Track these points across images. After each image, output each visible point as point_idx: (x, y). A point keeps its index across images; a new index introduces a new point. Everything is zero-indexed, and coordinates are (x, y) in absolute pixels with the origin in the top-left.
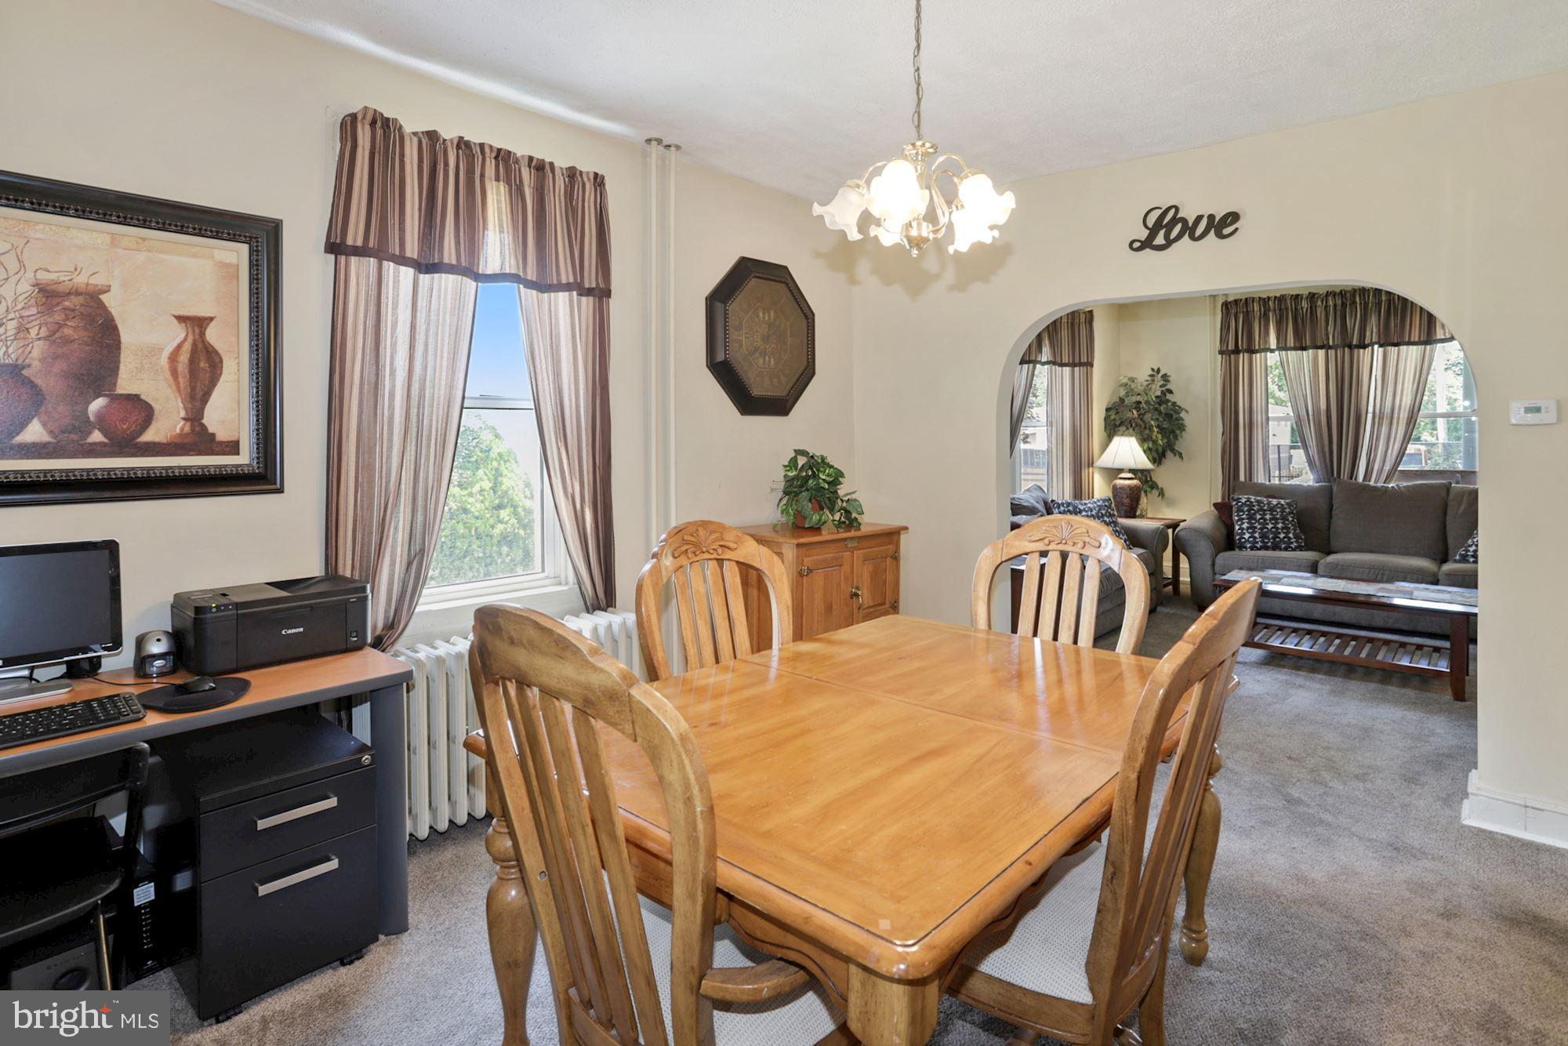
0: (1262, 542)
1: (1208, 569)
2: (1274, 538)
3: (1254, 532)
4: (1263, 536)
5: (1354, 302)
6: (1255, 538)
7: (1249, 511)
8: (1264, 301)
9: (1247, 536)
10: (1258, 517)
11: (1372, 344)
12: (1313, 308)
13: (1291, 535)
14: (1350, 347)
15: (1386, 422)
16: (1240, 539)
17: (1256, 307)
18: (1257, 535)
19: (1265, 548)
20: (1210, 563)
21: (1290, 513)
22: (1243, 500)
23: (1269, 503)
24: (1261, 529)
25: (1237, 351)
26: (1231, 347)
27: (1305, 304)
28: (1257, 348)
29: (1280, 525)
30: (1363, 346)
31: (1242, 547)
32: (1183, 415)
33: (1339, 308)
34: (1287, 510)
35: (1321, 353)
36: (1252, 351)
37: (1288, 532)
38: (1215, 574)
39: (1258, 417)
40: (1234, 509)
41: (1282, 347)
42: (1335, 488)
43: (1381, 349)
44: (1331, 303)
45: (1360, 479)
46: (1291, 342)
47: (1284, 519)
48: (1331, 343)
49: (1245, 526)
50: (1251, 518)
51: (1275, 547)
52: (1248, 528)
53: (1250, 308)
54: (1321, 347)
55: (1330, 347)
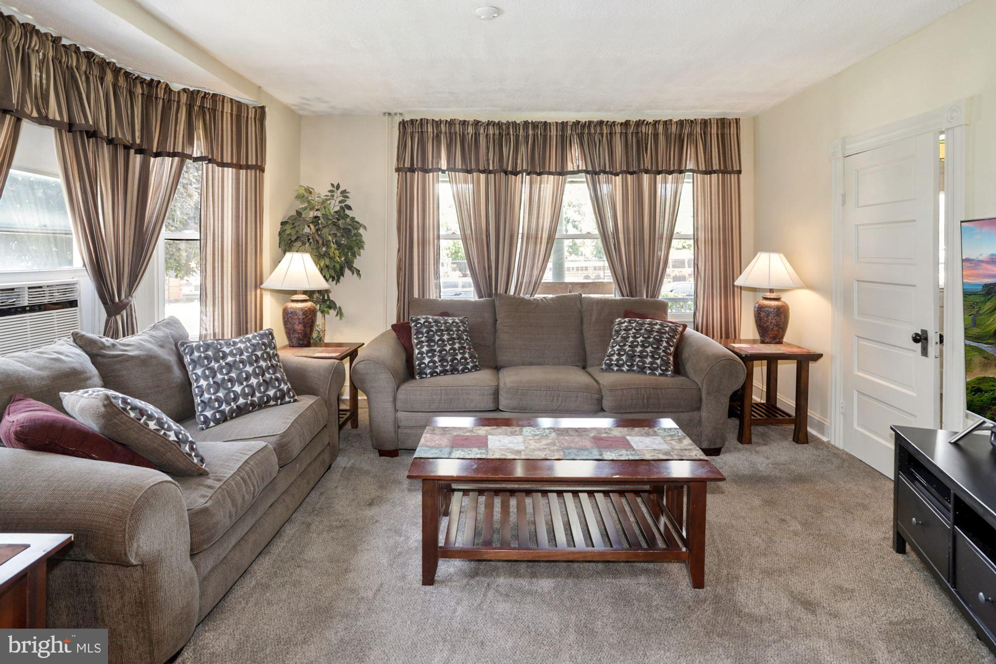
0: (442, 366)
1: (389, 406)
2: (452, 361)
3: (434, 356)
4: (442, 360)
5: (509, 134)
6: (434, 362)
7: (428, 332)
8: (437, 124)
9: (427, 360)
10: (437, 338)
11: (521, 172)
12: (477, 135)
13: (467, 355)
14: (506, 173)
15: (532, 241)
16: (419, 365)
17: (430, 130)
18: (436, 359)
19: (445, 372)
20: (391, 399)
21: (465, 331)
22: (422, 321)
23: (446, 323)
24: (440, 352)
25: (412, 170)
26: (407, 164)
27: (470, 130)
28: (430, 167)
29: (457, 346)
30: (516, 174)
31: (422, 373)
32: (361, 231)
33: (497, 137)
34: (462, 328)
35: (483, 176)
36: (426, 171)
37: (464, 353)
38: (396, 411)
39: (431, 235)
40: (413, 331)
41: (451, 169)
42: (497, 303)
43: (528, 177)
44: (491, 132)
45: (512, 293)
46: (459, 164)
47: (460, 338)
48: (491, 168)
49: (425, 349)
50: (430, 340)
51: (454, 370)
52: (428, 352)
53: (425, 130)
54: (483, 172)
55: (490, 172)
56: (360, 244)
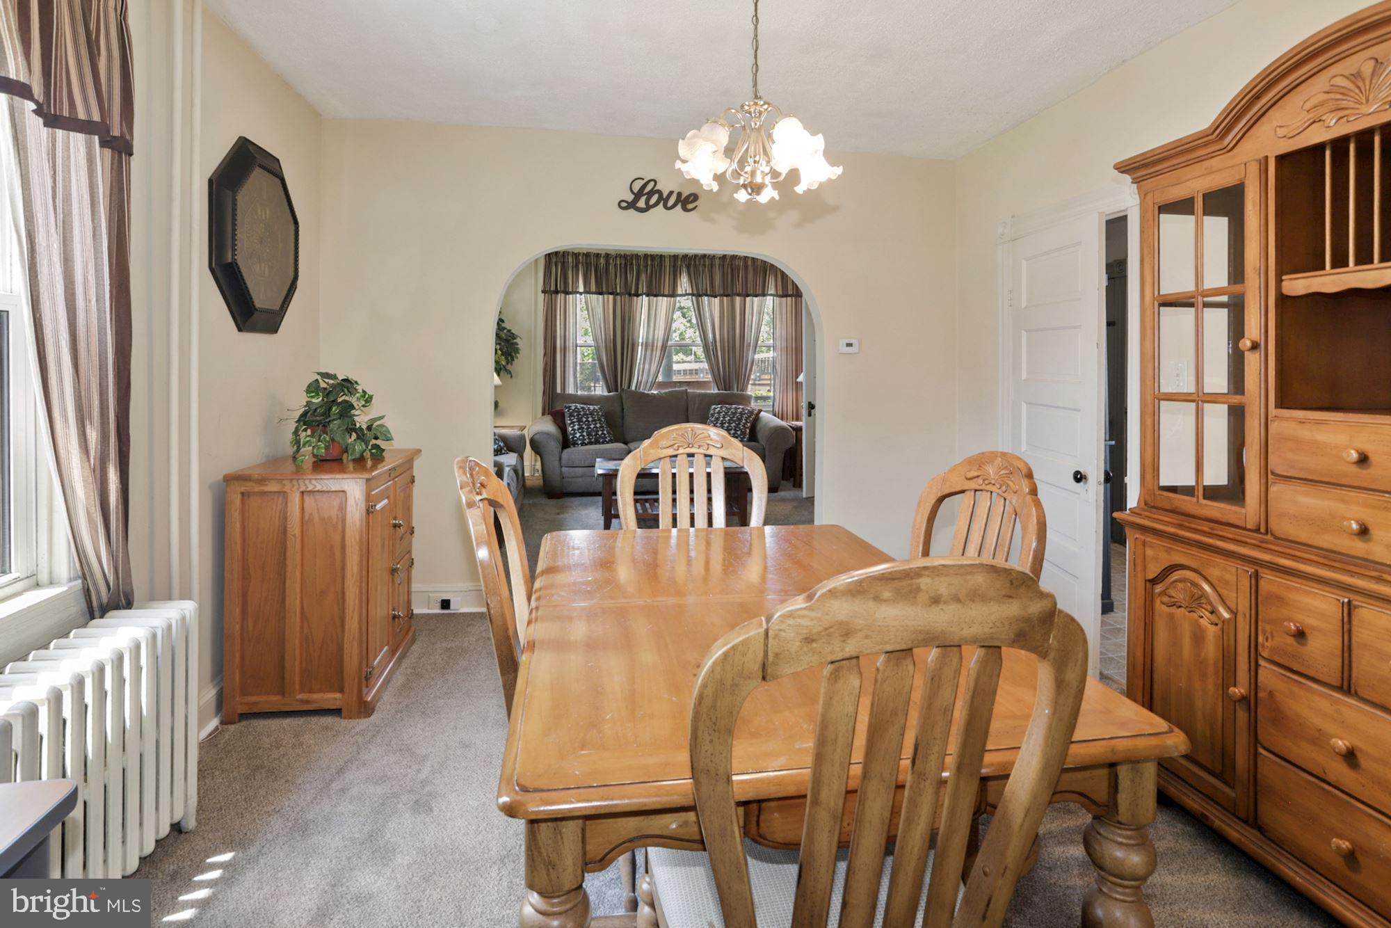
0: (589, 438)
1: (557, 463)
2: (595, 435)
3: (583, 432)
4: (589, 434)
5: (632, 264)
6: (584, 436)
7: (578, 415)
8: (576, 255)
9: (578, 435)
10: (584, 420)
11: (641, 295)
12: (607, 264)
13: (605, 432)
14: (630, 295)
15: (650, 348)
16: (573, 438)
17: (570, 260)
18: (585, 434)
19: (591, 443)
20: (558, 459)
21: (602, 415)
22: (573, 408)
23: (589, 409)
24: (587, 429)
25: (556, 292)
26: (553, 288)
27: (602, 261)
28: (570, 290)
29: (598, 425)
30: (637, 295)
31: (575, 444)
32: (518, 340)
33: (623, 266)
34: (600, 414)
35: (611, 297)
36: (567, 293)
37: (603, 430)
38: (561, 467)
39: (570, 343)
40: (567, 415)
41: (587, 291)
42: (624, 396)
43: (647, 298)
44: (618, 262)
45: (633, 388)
46: (593, 288)
47: (600, 420)
48: (618, 291)
49: (576, 427)
50: (579, 421)
51: (597, 442)
52: (579, 429)
53: (566, 260)
54: (611, 294)
55: (618, 294)
56: (517, 351)
